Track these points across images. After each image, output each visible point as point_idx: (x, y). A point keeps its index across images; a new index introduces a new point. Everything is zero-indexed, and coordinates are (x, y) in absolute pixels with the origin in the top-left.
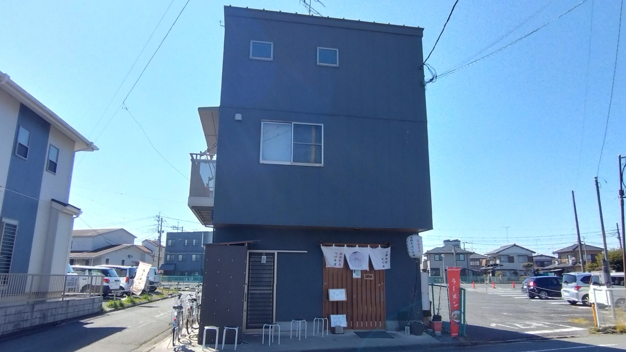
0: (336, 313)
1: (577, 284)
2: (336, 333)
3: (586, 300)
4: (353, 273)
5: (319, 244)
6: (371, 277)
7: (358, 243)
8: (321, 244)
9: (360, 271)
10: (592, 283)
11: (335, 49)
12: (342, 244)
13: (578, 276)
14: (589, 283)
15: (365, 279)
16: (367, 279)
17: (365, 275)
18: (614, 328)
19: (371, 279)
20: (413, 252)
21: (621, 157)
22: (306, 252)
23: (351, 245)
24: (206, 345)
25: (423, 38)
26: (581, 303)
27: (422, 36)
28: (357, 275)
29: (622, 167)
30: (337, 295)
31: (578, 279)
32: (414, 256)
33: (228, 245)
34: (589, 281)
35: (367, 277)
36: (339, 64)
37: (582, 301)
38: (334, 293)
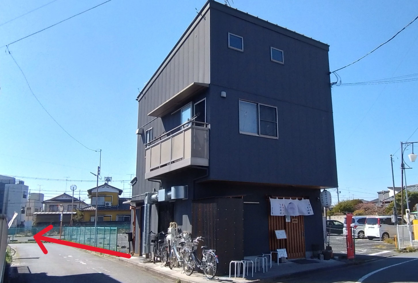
0: (279, 248)
1: (355, 224)
2: (282, 262)
3: (360, 235)
4: (286, 219)
5: (268, 197)
6: (296, 221)
7: (291, 196)
8: (270, 197)
9: (290, 217)
10: (367, 223)
11: (282, 51)
12: (281, 197)
13: (356, 219)
14: (365, 224)
15: (293, 222)
16: (294, 222)
17: (293, 219)
18: (405, 249)
19: (296, 222)
20: (327, 202)
21: (403, 143)
22: (259, 203)
23: (287, 197)
24: (232, 275)
25: (329, 52)
26: (357, 237)
27: (329, 51)
28: (288, 220)
29: (403, 150)
30: (281, 234)
31: (356, 221)
32: (327, 205)
33: (231, 197)
34: (365, 222)
35: (294, 221)
36: (284, 62)
37: (358, 236)
38: (279, 233)
